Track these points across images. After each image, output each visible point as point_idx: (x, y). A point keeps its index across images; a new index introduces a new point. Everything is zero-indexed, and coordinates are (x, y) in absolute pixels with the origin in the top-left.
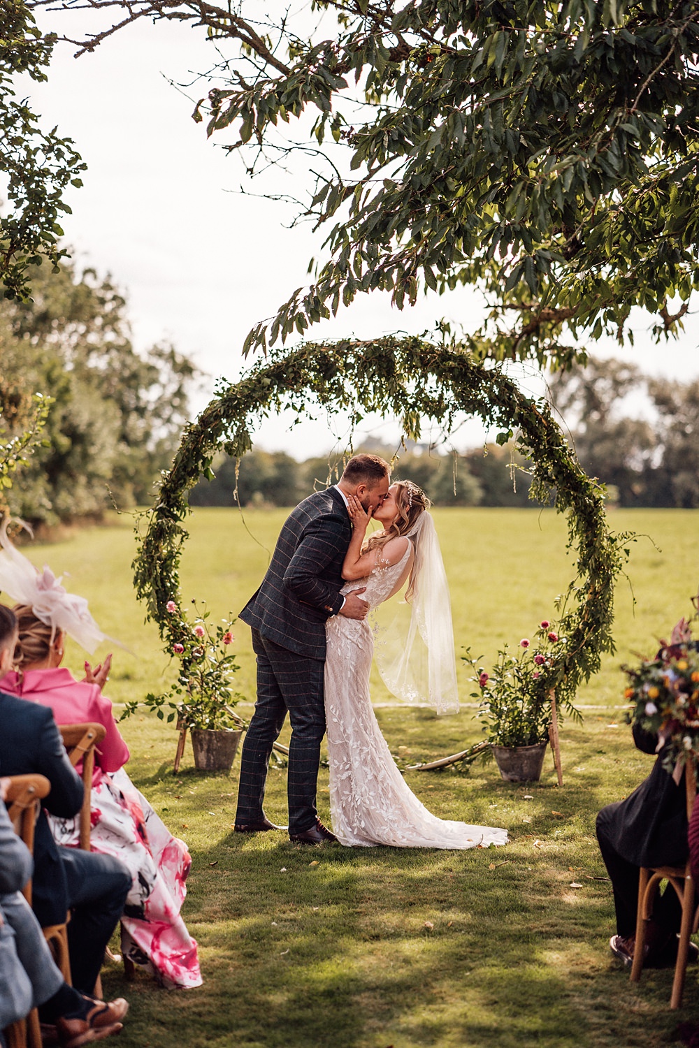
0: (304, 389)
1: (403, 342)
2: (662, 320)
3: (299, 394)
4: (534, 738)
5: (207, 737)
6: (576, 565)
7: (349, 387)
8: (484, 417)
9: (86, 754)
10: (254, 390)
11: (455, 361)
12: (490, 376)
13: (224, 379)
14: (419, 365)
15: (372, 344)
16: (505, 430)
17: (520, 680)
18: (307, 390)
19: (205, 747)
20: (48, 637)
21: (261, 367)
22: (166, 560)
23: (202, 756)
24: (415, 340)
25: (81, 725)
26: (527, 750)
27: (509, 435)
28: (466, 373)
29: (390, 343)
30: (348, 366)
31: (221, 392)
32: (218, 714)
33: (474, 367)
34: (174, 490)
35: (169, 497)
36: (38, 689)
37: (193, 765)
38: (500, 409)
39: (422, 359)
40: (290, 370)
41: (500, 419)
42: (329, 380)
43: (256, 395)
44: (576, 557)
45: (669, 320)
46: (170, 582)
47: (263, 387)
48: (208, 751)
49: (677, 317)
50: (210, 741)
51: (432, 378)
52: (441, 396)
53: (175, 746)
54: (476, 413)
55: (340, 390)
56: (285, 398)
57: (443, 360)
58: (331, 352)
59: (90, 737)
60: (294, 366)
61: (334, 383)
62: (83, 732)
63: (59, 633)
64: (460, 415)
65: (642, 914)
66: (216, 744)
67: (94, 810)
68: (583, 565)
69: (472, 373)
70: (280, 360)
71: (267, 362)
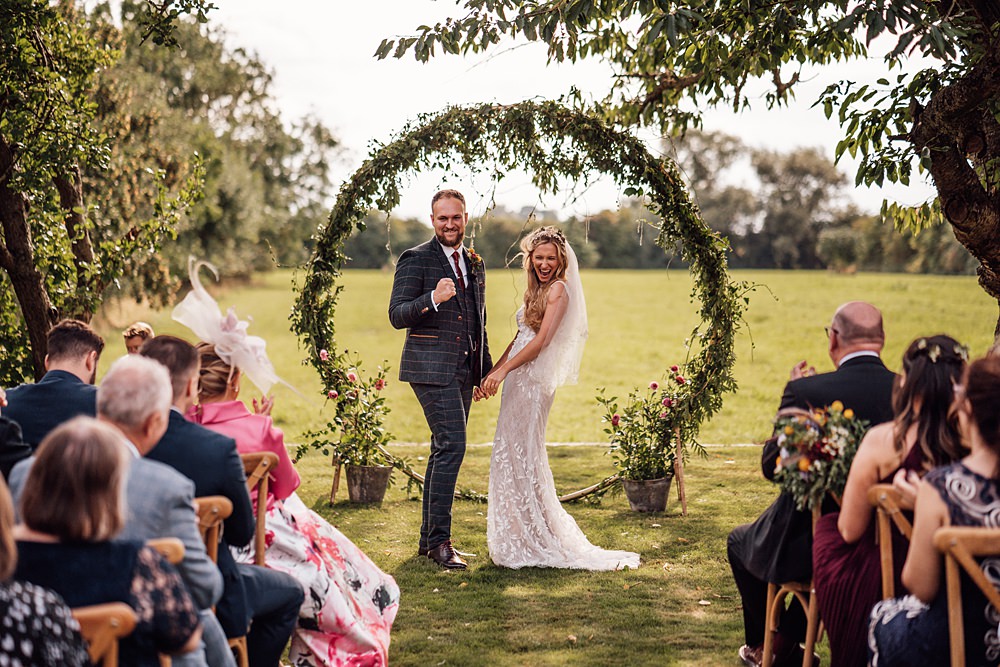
0: (450, 150)
1: (541, 106)
2: (775, 88)
3: (445, 155)
4: (661, 473)
5: (361, 473)
6: (700, 313)
7: (491, 148)
8: (616, 175)
9: (261, 481)
10: (403, 151)
11: (589, 123)
12: (622, 138)
13: (375, 141)
14: (556, 127)
15: (512, 108)
17: (649, 420)
18: (452, 151)
19: (359, 482)
20: (227, 374)
21: (410, 129)
22: (322, 309)
23: (356, 490)
24: (552, 104)
25: (257, 454)
26: (654, 483)
28: (599, 135)
29: (528, 107)
30: (490, 129)
31: (373, 153)
32: (370, 451)
33: (607, 130)
34: (329, 245)
35: (324, 251)
36: (217, 420)
37: (348, 498)
38: (631, 168)
39: (558, 122)
40: (437, 132)
41: (630, 178)
42: (473, 142)
43: (405, 156)
44: (700, 305)
45: (782, 88)
46: (326, 330)
47: (412, 149)
48: (361, 485)
49: (789, 85)
50: (363, 475)
51: (568, 139)
52: (576, 157)
53: (331, 482)
54: (609, 171)
55: (483, 152)
56: (433, 157)
57: (578, 123)
58: (474, 116)
59: (264, 465)
60: (440, 128)
61: (477, 145)
62: (259, 460)
63: (236, 372)
64: (594, 173)
65: (770, 625)
66: (369, 479)
67: (268, 532)
68: (706, 313)
69: (605, 134)
70: (427, 123)
71: (415, 124)
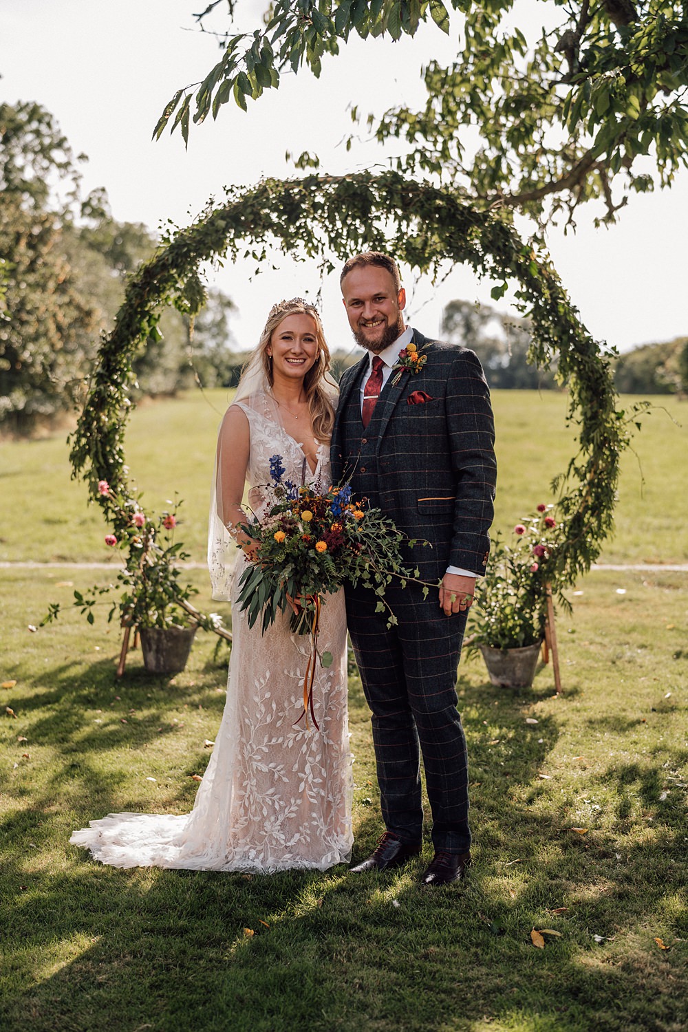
0: (266, 233)
1: (381, 178)
3: (259, 239)
4: (529, 639)
5: (156, 636)
6: (578, 440)
8: (475, 267)
10: (206, 234)
11: (442, 199)
12: (481, 219)
13: (170, 221)
14: (400, 204)
15: (344, 179)
16: (500, 283)
17: (513, 573)
18: (269, 234)
19: (154, 647)
21: (215, 207)
22: (109, 432)
23: (152, 656)
24: (395, 175)
26: (521, 652)
27: (505, 287)
28: (454, 214)
29: (365, 179)
30: (316, 206)
31: (166, 235)
32: (168, 609)
33: (464, 208)
34: (114, 353)
35: (108, 360)
37: (142, 663)
38: (494, 258)
39: (403, 198)
41: (493, 270)
42: (294, 223)
43: (208, 240)
44: (578, 430)
46: (114, 459)
47: (218, 231)
48: (158, 651)
50: (159, 640)
51: (415, 220)
52: (425, 242)
54: (466, 261)
55: (307, 235)
56: (243, 244)
57: (428, 199)
58: (296, 190)
60: (252, 205)
61: (300, 227)
64: (447, 263)
66: (166, 644)
68: (586, 439)
69: (462, 214)
70: (234, 199)
71: (222, 200)
